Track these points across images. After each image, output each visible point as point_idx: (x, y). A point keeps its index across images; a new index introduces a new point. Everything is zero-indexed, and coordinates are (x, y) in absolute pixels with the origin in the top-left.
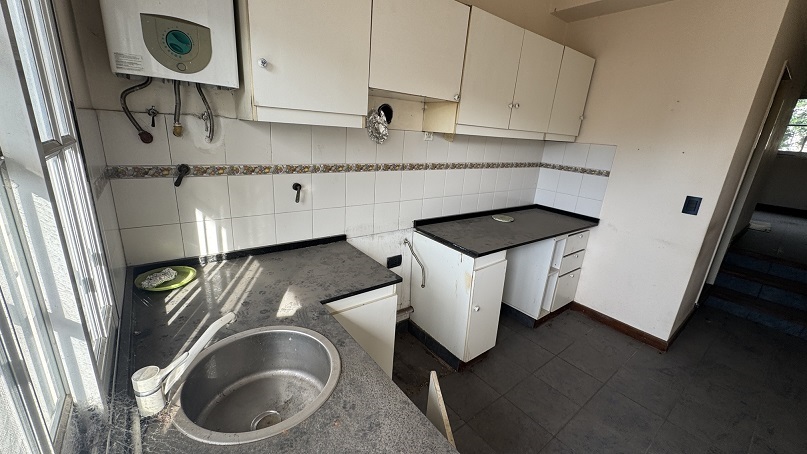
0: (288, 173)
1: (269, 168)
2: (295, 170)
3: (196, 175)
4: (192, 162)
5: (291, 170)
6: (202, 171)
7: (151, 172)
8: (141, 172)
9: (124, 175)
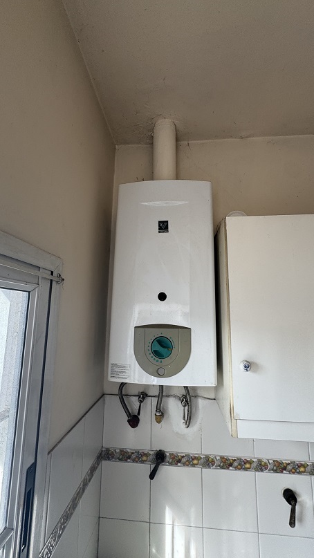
0: (276, 471)
1: (250, 462)
2: (285, 468)
3: (171, 464)
4: (169, 449)
5: (280, 467)
6: (177, 460)
7: (134, 456)
8: (125, 456)
9: (113, 457)
